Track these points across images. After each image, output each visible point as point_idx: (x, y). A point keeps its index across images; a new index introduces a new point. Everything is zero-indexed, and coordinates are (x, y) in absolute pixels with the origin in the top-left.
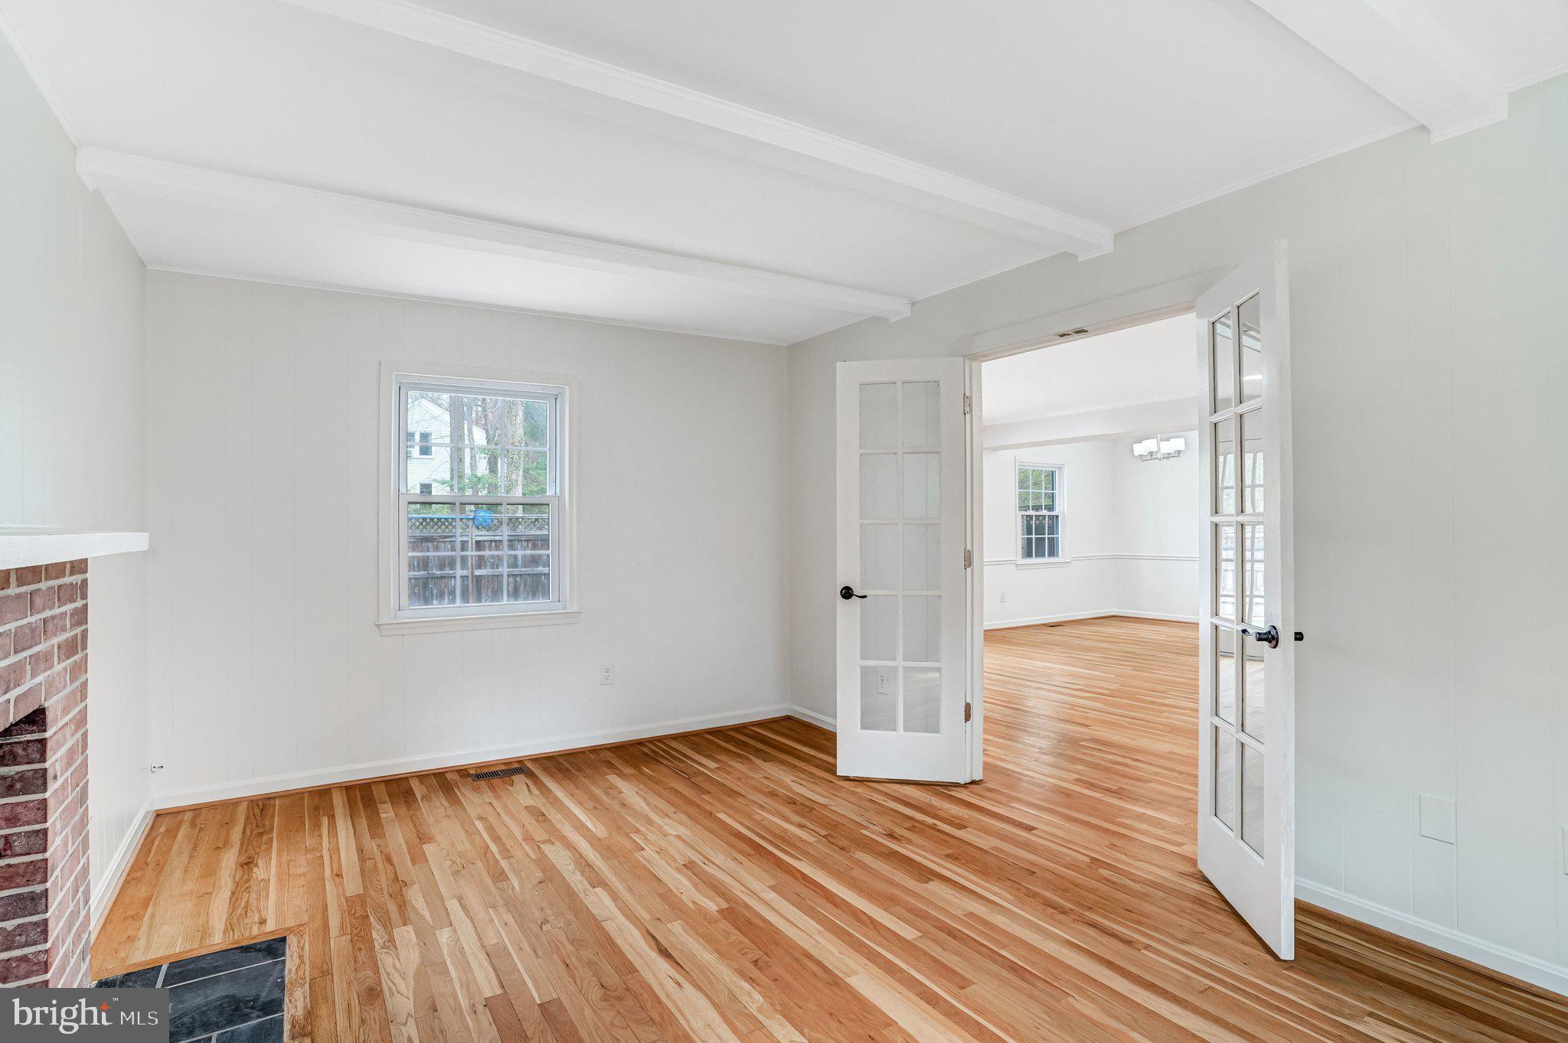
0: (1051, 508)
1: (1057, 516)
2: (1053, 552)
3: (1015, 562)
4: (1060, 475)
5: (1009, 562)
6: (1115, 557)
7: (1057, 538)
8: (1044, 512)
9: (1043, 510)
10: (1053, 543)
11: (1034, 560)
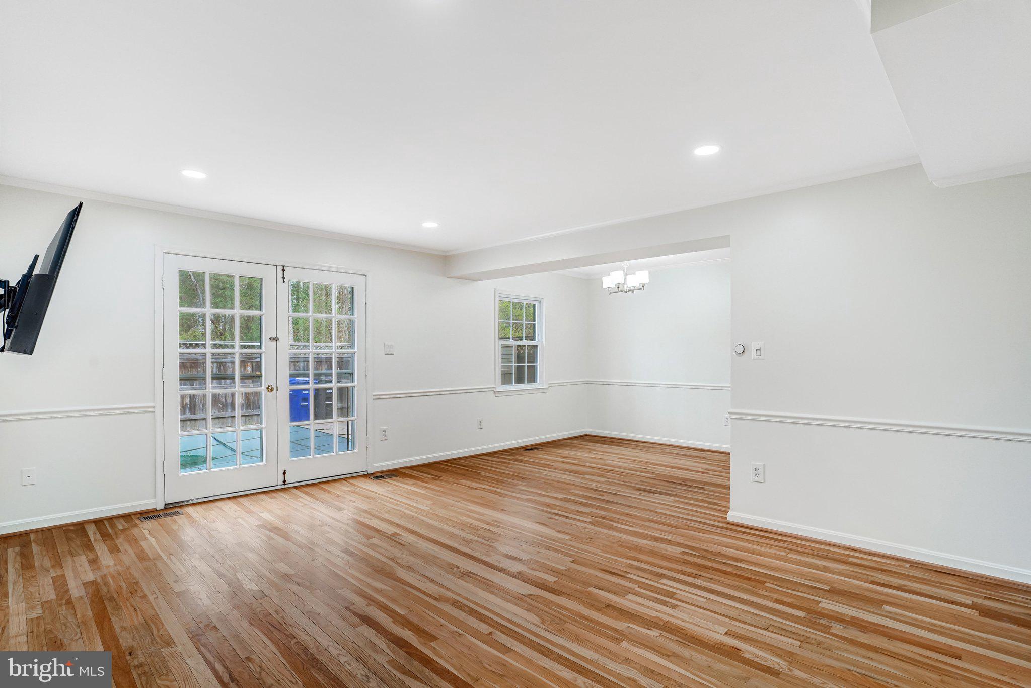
0: (532, 338)
1: (537, 346)
2: (532, 379)
3: (494, 389)
4: (539, 307)
5: (487, 390)
6: (587, 383)
7: (537, 366)
8: (524, 342)
9: (524, 341)
10: (532, 371)
11: (514, 387)
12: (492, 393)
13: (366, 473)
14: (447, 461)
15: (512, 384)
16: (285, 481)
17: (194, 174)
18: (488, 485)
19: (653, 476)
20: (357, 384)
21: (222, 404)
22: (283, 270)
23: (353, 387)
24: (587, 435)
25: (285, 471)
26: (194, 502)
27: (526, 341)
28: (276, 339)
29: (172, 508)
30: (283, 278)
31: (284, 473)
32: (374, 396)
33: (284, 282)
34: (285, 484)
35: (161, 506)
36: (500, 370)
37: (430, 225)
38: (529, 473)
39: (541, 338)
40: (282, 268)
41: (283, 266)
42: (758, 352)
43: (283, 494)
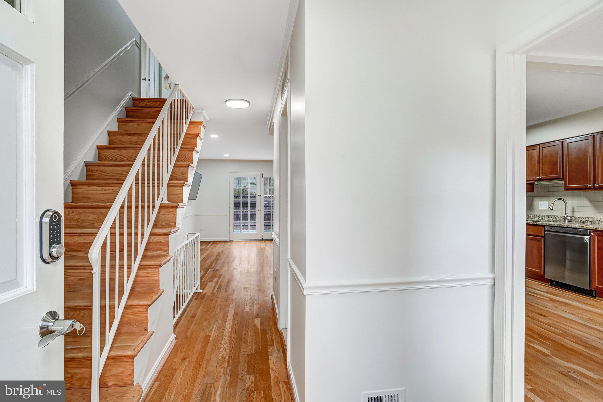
16: (262, 239)
22: (262, 174)
26: (237, 240)
29: (230, 241)
30: (262, 177)
31: (262, 236)
43: (261, 242)
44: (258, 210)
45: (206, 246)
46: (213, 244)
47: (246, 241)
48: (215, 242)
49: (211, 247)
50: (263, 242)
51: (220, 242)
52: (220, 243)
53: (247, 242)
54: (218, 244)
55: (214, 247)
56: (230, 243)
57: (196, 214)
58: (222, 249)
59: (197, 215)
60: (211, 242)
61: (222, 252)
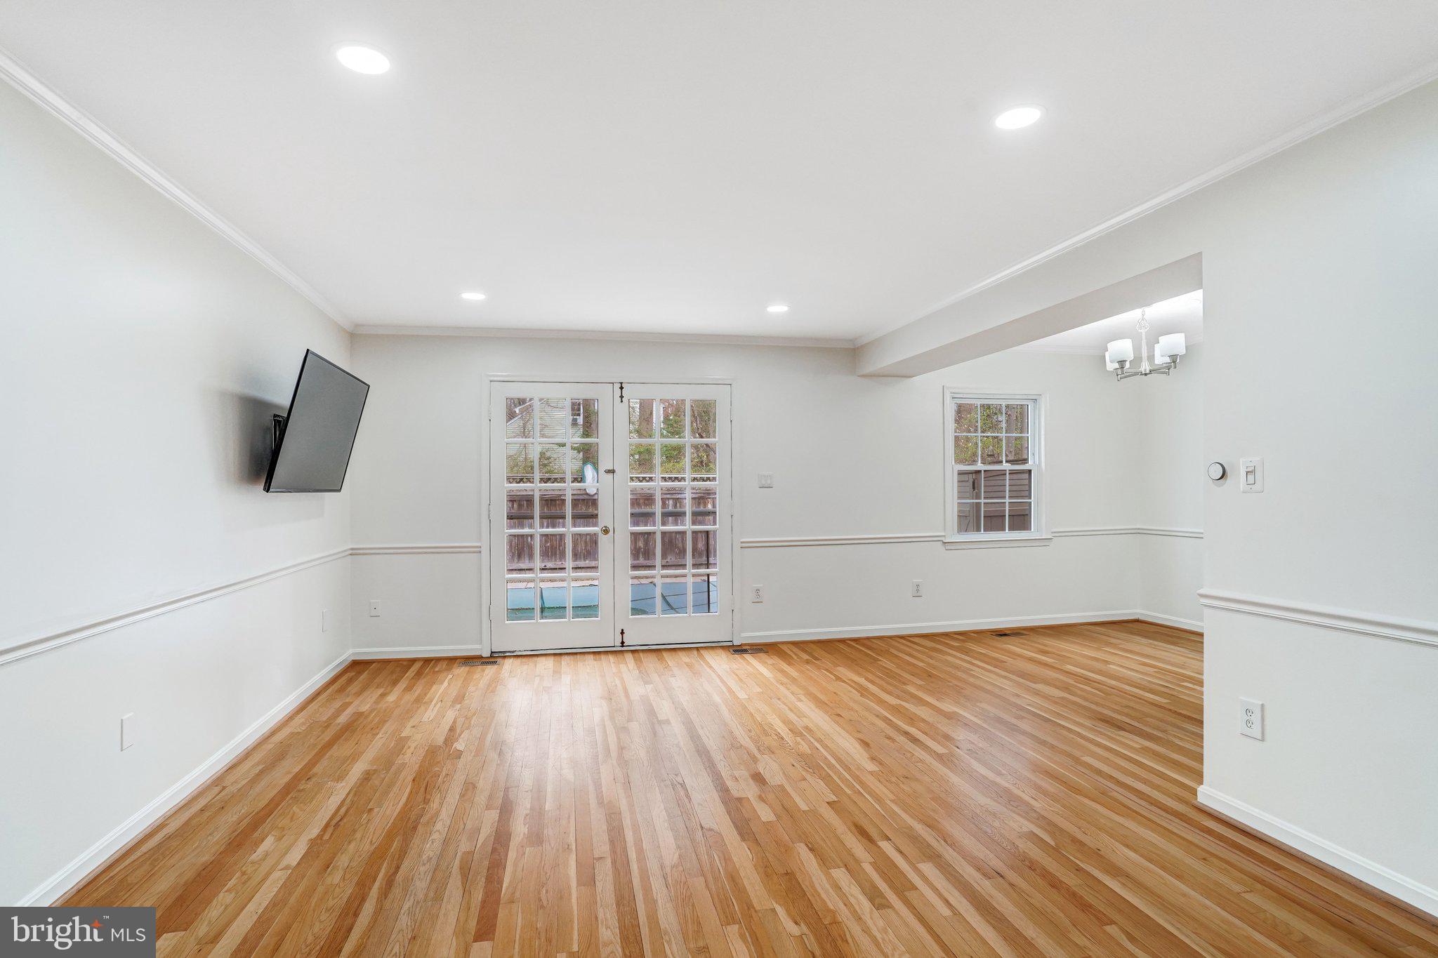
0: (1020, 459)
1: (1030, 471)
2: (1021, 524)
3: (943, 539)
4: (1035, 408)
5: (929, 539)
7: (1030, 502)
8: (1005, 466)
10: (1021, 510)
11: (983, 535)
12: (940, 543)
13: (730, 644)
14: (856, 640)
15: (980, 531)
16: (623, 643)
17: (473, 296)
18: (867, 679)
19: (1163, 701)
20: (720, 528)
21: (679, 548)
22: (622, 388)
23: (715, 532)
24: (1137, 621)
25: (622, 630)
26: (520, 653)
27: (1007, 464)
28: (613, 471)
29: (494, 658)
30: (622, 397)
31: (622, 633)
32: (742, 542)
33: (622, 401)
34: (623, 646)
35: (486, 654)
36: (956, 510)
37: (778, 309)
38: (950, 669)
39: (1038, 458)
40: (620, 385)
41: (621, 383)
42: (1251, 477)
43: (620, 656)
44: (606, 531)
45: (383, 695)
46: (419, 674)
47: (558, 654)
48: (428, 666)
49: (410, 697)
50: (629, 657)
51: (452, 660)
52: (449, 669)
53: (566, 659)
54: (442, 675)
55: (418, 700)
56: (490, 670)
57: (352, 549)
58: (450, 716)
59: (354, 553)
60: (413, 661)
61: (446, 740)
